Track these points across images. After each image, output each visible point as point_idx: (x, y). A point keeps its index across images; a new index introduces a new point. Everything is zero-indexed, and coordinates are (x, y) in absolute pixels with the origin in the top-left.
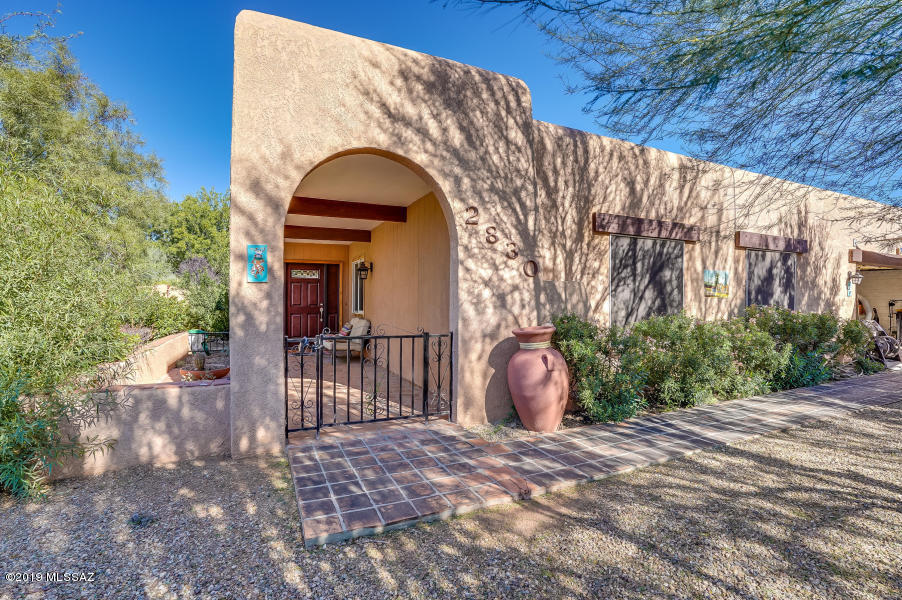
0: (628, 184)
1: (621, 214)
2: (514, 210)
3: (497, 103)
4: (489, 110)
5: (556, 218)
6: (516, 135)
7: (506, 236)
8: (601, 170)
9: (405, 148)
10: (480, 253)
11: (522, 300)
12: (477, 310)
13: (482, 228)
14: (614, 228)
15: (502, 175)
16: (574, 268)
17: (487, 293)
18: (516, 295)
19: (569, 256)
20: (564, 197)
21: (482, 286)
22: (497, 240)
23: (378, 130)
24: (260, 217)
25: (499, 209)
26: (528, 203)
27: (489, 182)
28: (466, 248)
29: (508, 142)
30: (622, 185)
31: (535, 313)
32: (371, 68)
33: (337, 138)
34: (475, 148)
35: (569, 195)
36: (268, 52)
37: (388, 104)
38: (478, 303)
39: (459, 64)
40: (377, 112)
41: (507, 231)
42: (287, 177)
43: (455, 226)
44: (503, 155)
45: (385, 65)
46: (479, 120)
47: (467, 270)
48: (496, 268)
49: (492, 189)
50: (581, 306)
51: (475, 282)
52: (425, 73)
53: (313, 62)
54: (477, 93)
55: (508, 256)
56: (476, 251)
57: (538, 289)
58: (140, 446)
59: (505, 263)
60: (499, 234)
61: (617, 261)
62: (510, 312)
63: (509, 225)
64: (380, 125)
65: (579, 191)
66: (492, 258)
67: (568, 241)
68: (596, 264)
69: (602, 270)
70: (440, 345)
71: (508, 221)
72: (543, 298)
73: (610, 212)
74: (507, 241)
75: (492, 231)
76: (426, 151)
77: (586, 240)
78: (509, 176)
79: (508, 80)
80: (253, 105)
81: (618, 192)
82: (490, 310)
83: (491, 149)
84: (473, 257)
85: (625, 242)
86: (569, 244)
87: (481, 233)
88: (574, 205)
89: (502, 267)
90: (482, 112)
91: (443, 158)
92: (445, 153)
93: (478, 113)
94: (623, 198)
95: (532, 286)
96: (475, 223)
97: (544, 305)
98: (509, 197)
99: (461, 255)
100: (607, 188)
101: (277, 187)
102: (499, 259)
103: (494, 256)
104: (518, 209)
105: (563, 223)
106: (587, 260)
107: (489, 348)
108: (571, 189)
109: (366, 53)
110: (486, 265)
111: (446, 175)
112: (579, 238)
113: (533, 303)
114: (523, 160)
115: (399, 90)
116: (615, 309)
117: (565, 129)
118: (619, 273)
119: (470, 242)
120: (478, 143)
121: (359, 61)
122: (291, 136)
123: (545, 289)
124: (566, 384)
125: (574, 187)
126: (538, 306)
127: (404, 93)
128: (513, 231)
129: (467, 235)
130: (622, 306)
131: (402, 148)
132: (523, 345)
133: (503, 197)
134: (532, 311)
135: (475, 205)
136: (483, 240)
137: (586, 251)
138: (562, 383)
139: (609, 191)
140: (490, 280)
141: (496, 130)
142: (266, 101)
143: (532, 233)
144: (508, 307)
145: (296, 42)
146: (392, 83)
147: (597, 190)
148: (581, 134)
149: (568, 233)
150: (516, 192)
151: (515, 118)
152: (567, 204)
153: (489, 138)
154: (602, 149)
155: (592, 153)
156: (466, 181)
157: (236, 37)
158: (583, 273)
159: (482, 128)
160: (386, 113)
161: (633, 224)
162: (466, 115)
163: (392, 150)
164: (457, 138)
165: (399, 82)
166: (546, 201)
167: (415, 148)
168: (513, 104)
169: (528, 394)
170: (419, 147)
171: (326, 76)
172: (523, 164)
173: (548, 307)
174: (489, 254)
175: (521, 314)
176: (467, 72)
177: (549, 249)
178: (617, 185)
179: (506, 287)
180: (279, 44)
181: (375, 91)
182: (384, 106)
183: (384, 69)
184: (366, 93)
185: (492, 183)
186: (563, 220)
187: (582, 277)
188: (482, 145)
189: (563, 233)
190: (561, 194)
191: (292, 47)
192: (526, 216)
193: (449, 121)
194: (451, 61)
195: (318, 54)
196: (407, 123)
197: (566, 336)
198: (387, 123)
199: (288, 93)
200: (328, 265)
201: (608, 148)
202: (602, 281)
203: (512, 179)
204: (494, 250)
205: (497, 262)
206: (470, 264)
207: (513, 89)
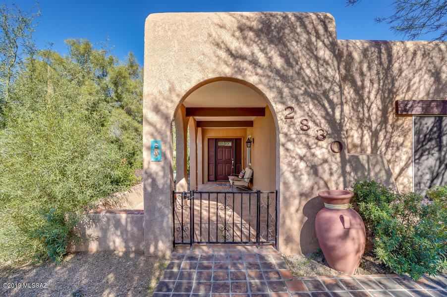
0: (433, 75)
1: (425, 99)
2: (323, 106)
3: (308, 33)
4: (302, 39)
5: (363, 108)
6: (324, 53)
7: (317, 125)
8: (404, 67)
9: (243, 74)
10: (297, 137)
11: (331, 169)
12: (294, 176)
13: (298, 121)
14: (418, 110)
15: (313, 82)
16: (379, 144)
17: (302, 165)
18: (326, 166)
19: (375, 135)
20: (369, 92)
21: (298, 161)
22: (309, 128)
23: (225, 66)
24: (158, 126)
25: (311, 106)
26: (335, 100)
27: (303, 89)
28: (286, 135)
29: (317, 59)
30: (426, 77)
31: (342, 179)
32: (219, 29)
33: (199, 74)
34: (292, 67)
35: (374, 90)
36: (161, 33)
37: (231, 49)
38: (295, 171)
39: (279, 13)
40: (223, 54)
41: (318, 121)
42: (172, 101)
43: (277, 121)
44: (314, 68)
45: (228, 25)
46: (294, 47)
47: (287, 150)
48: (309, 147)
49: (306, 93)
50: (383, 173)
51: (293, 157)
52: (254, 24)
53: (185, 33)
54: (293, 29)
55: (317, 138)
56: (294, 136)
57: (344, 162)
58: (109, 241)
59: (316, 144)
60: (310, 124)
61: (421, 136)
62: (321, 178)
63: (319, 117)
64: (226, 63)
65: (383, 86)
66: (306, 141)
67: (373, 123)
68: (401, 140)
69: (405, 144)
70: (268, 198)
71: (318, 114)
72: (348, 168)
73: (414, 99)
74: (318, 128)
75: (305, 122)
76: (257, 74)
77: (390, 121)
78: (320, 83)
79: (317, 15)
80: (154, 64)
81: (422, 82)
82: (305, 177)
83: (304, 65)
84: (291, 140)
85: (429, 122)
86: (374, 125)
87: (298, 124)
88: (379, 97)
89: (314, 146)
90: (297, 42)
91: (269, 77)
92: (270, 74)
93: (294, 43)
94: (427, 86)
95: (339, 159)
96: (292, 118)
97: (350, 174)
98: (319, 97)
99: (282, 139)
100: (410, 80)
101: (167, 107)
102: (312, 141)
103: (308, 139)
104: (327, 105)
105: (369, 110)
106: (391, 137)
107: (304, 203)
108: (376, 85)
109: (216, 21)
110: (301, 146)
111: (270, 88)
112: (384, 121)
113: (340, 171)
114: (330, 70)
115: (238, 39)
116: (420, 173)
117: (371, 42)
118: (423, 146)
119: (289, 131)
120: (294, 63)
121: (211, 26)
122: (173, 78)
123: (349, 161)
124: (362, 240)
125: (379, 84)
126: (344, 174)
127: (241, 40)
128: (323, 121)
129: (286, 126)
130: (427, 171)
131: (240, 74)
132: (326, 205)
133: (314, 97)
134: (339, 178)
135: (293, 105)
136: (298, 128)
137: (390, 130)
138: (359, 239)
139: (412, 83)
140: (305, 156)
141: (308, 52)
142: (160, 60)
143: (338, 121)
144: (319, 174)
145: (175, 24)
146: (233, 35)
147: (400, 83)
148: (385, 43)
149: (373, 117)
150: (325, 94)
151: (323, 42)
152: (372, 96)
153: (303, 58)
154: (406, 51)
155: (395, 55)
156: (286, 91)
157: (145, 29)
158: (387, 147)
159: (298, 52)
160: (229, 55)
161: (437, 106)
162: (286, 46)
163: (233, 77)
164: (279, 62)
165: (237, 34)
166: (353, 96)
167: (250, 73)
168: (321, 31)
169: (331, 243)
170: (252, 72)
171: (193, 39)
172: (331, 72)
173: (352, 174)
174: (304, 138)
175: (330, 180)
176: (286, 17)
177: (357, 130)
178: (421, 77)
179: (317, 161)
180: (167, 28)
181: (223, 42)
182: (228, 51)
183: (228, 28)
184: (218, 45)
185: (305, 89)
186: (369, 109)
187: (387, 149)
188: (297, 64)
189: (369, 119)
190: (367, 90)
191: (174, 27)
192: (333, 110)
193: (272, 52)
194: (274, 13)
195: (188, 28)
196: (243, 58)
197: (365, 198)
198: (231, 61)
199: (172, 53)
200: (236, 139)
201: (411, 50)
202: (405, 153)
203: (321, 85)
204: (308, 136)
205: (310, 144)
206: (290, 146)
207: (321, 21)
